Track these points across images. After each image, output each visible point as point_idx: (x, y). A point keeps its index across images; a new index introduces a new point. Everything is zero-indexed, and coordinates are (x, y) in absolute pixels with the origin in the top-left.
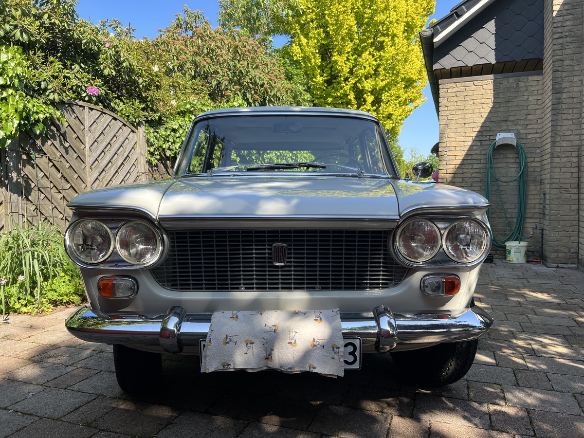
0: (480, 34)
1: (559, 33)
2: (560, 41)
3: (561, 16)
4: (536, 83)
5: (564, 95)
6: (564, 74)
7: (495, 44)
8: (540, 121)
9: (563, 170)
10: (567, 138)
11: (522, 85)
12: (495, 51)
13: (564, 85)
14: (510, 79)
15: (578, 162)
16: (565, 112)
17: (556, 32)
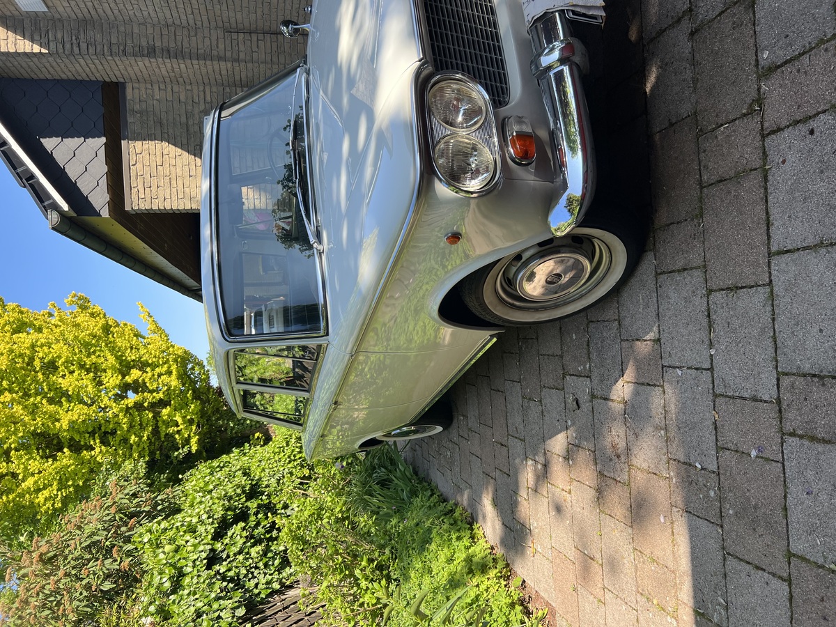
0: (60, 156)
1: (72, 48)
2: (84, 46)
3: (48, 43)
4: (136, 91)
5: (158, 44)
6: (129, 43)
7: (78, 137)
8: (189, 87)
9: (255, 49)
10: (214, 43)
11: (138, 106)
12: (88, 138)
13: (144, 43)
14: (129, 121)
15: (244, 33)
16: (179, 44)
17: (70, 50)
